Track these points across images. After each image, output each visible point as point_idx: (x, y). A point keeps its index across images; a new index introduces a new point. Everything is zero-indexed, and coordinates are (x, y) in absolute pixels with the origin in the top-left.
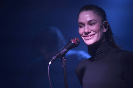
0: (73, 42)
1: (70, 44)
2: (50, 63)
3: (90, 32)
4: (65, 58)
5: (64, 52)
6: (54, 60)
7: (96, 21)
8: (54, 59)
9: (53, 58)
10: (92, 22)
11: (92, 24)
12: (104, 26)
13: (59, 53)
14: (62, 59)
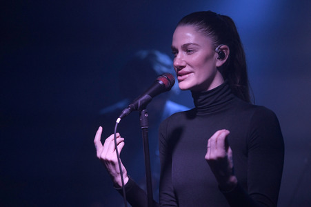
0: (161, 82)
2: (118, 120)
3: (184, 67)
4: (146, 113)
5: (145, 100)
6: (125, 115)
7: (197, 45)
9: (124, 112)
10: (190, 47)
11: (189, 51)
12: (216, 55)
13: (136, 102)
14: (141, 114)
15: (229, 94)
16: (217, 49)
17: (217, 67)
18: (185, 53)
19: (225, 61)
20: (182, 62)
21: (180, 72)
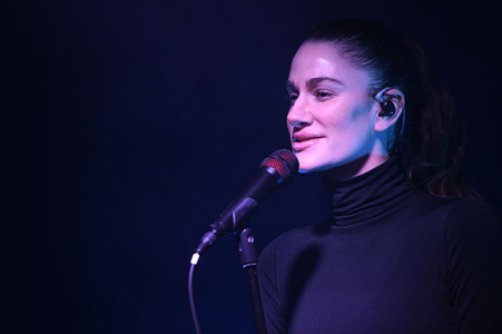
1: (263, 179)
2: (195, 259)
7: (339, 82)
8: (207, 243)
10: (324, 86)
11: (324, 95)
15: (398, 184)
16: (379, 94)
17: (377, 132)
18: (312, 98)
19: (394, 120)
20: (304, 114)
21: (297, 134)
